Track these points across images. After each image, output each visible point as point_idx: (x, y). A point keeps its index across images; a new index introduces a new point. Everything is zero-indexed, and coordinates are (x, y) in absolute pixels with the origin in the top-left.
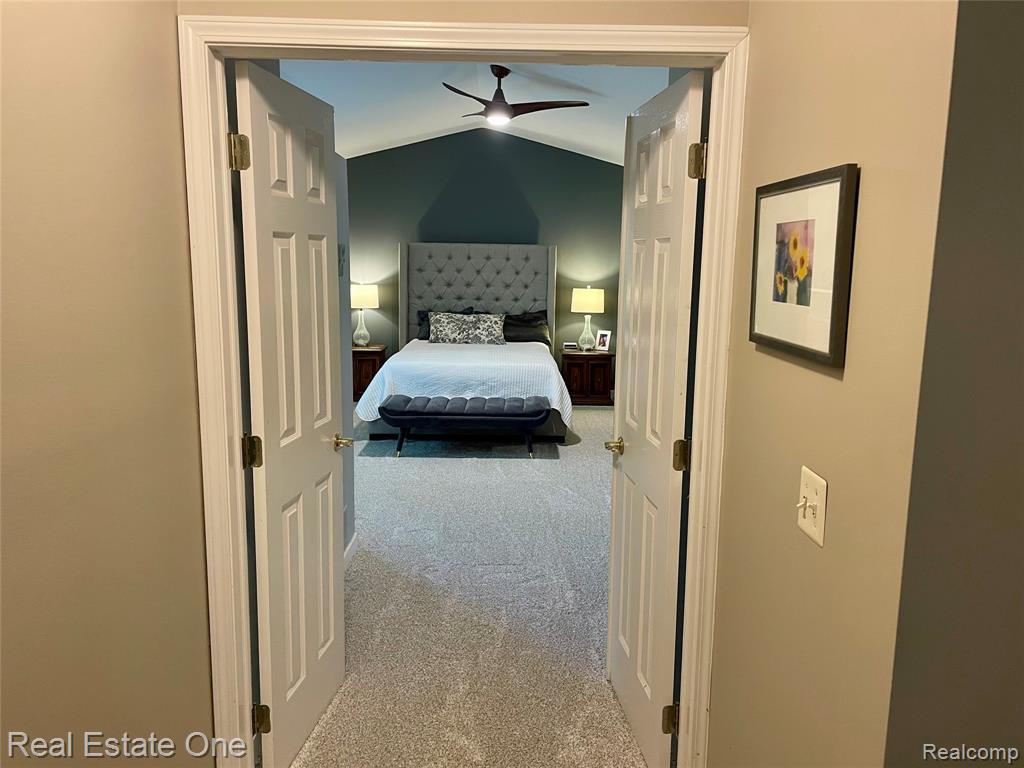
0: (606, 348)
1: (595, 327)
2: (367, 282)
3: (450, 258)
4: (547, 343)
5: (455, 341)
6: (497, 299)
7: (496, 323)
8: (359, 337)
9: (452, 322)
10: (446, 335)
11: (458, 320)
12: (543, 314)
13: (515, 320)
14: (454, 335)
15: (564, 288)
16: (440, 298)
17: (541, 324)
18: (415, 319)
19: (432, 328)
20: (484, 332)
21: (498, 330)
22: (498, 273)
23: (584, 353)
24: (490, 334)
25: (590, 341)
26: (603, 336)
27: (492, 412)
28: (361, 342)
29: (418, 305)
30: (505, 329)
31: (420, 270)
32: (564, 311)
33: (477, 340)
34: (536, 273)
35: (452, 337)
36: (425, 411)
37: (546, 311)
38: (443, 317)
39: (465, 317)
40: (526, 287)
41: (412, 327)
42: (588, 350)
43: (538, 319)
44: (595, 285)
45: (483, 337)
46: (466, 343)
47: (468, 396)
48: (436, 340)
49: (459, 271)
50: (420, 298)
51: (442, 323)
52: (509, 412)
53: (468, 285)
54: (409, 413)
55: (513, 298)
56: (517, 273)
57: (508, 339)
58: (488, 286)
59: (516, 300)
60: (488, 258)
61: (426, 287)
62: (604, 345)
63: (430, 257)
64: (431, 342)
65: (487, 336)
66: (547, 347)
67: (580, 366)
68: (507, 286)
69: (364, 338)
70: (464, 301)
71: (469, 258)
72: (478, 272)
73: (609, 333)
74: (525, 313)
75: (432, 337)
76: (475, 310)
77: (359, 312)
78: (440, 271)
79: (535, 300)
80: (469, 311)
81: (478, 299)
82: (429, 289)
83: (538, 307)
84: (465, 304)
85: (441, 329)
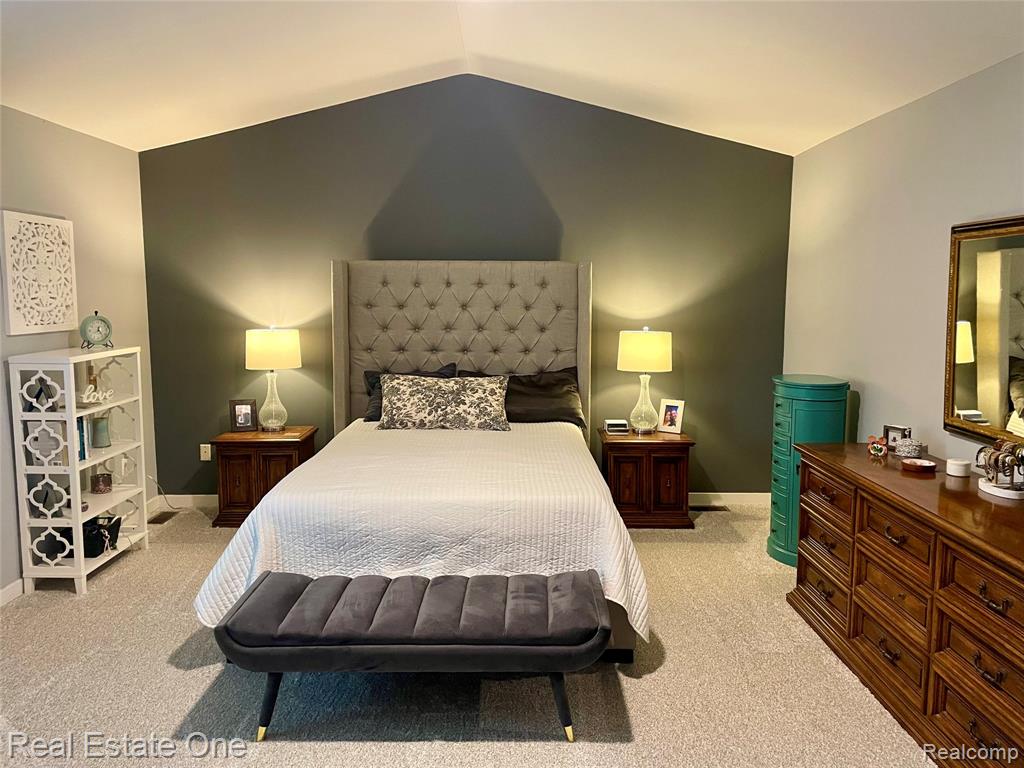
0: (677, 429)
1: (657, 393)
2: (283, 326)
3: (417, 284)
4: (579, 423)
5: (422, 425)
6: (495, 351)
7: (493, 392)
8: (269, 416)
9: (418, 392)
10: (407, 415)
11: (428, 388)
12: (572, 373)
13: (523, 384)
14: (422, 415)
15: (606, 330)
16: (401, 349)
17: (569, 392)
18: (360, 384)
19: (385, 402)
20: (472, 410)
21: (496, 406)
22: (496, 308)
23: (640, 439)
24: (483, 412)
25: (650, 419)
26: (669, 408)
27: (478, 635)
28: (272, 424)
29: (366, 361)
30: (507, 402)
31: (369, 305)
32: (605, 367)
33: (461, 422)
34: (558, 308)
35: (417, 418)
36: (324, 633)
37: (575, 368)
38: (403, 383)
39: (442, 382)
40: (542, 329)
41: (356, 397)
42: (647, 433)
43: (562, 382)
44: (657, 325)
45: (471, 419)
46: (443, 427)
47: (431, 569)
48: (390, 425)
49: (432, 305)
50: (369, 349)
51: (403, 394)
52: (517, 632)
53: (448, 328)
54: (284, 639)
55: (521, 347)
56: (527, 308)
57: (513, 418)
58: (480, 328)
59: (526, 351)
60: (480, 284)
61: (378, 332)
62: (673, 423)
63: (385, 283)
64: (382, 427)
65: (477, 417)
66: (578, 430)
67: (636, 461)
68: (512, 329)
69: (278, 416)
70: (440, 354)
71: (448, 284)
72: (464, 306)
73: (680, 404)
74: (542, 372)
75: (384, 418)
76: (459, 368)
77: (268, 375)
78: (401, 306)
79: (557, 351)
80: (449, 371)
81: (465, 350)
82: (383, 336)
83: (562, 362)
84: (440, 360)
85: (399, 404)
